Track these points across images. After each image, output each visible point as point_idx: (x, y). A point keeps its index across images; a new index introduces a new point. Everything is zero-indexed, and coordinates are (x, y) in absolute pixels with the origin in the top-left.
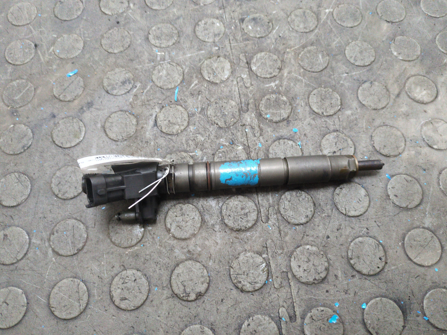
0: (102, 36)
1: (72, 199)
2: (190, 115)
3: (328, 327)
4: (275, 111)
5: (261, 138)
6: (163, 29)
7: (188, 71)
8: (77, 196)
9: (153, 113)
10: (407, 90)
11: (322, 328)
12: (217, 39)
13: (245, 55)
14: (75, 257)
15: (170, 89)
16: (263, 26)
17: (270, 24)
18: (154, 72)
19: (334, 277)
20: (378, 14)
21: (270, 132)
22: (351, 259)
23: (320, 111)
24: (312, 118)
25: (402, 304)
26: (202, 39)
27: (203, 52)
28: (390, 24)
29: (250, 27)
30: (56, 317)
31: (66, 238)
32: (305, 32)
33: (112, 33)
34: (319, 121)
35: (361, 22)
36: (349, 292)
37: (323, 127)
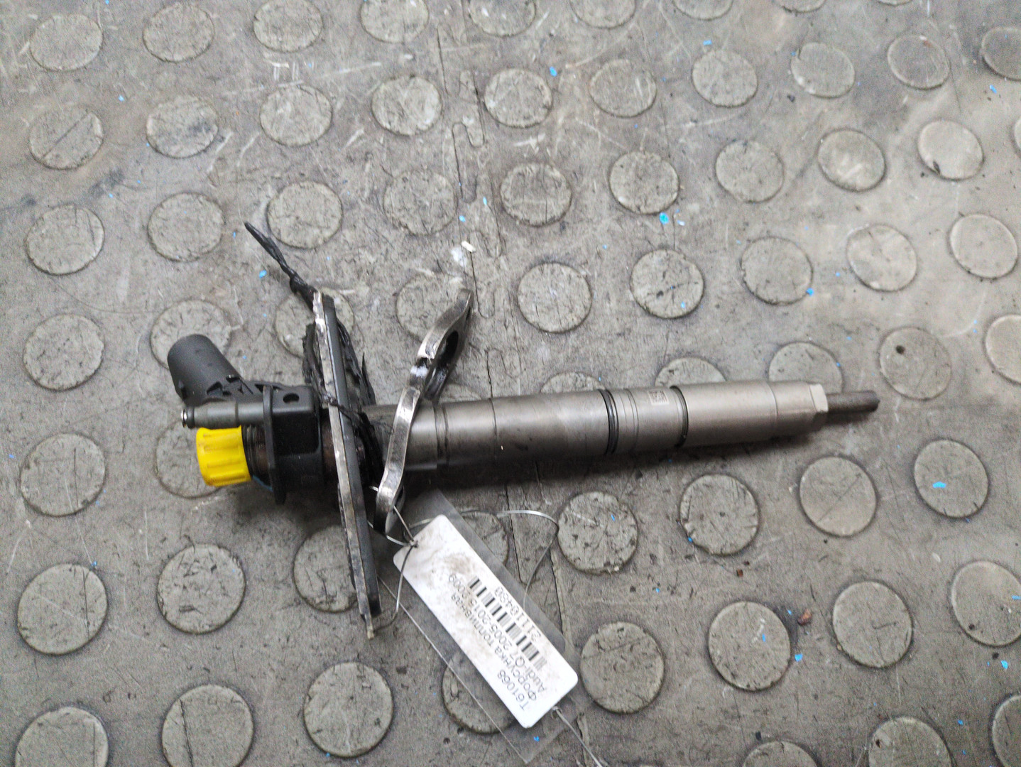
0: (147, 23)
1: (72, 388)
2: (345, 206)
3: (632, 663)
4: (534, 202)
5: (502, 260)
6: (287, 9)
7: (342, 108)
8: (84, 382)
9: (261, 200)
10: (821, 161)
11: (618, 665)
12: (410, 37)
13: (473, 75)
14: (78, 519)
15: (300, 146)
16: (514, 10)
17: (531, 6)
18: (264, 106)
19: (649, 558)
21: (522, 248)
22: (686, 520)
23: (632, 203)
24: (615, 217)
25: (788, 615)
26: (377, 36)
27: (378, 64)
28: (792, 16)
29: (485, 13)
30: (32, 648)
31: (58, 475)
32: (606, 27)
33: (170, 16)
34: (629, 225)
35: (729, 10)
36: (679, 589)
37: (639, 239)
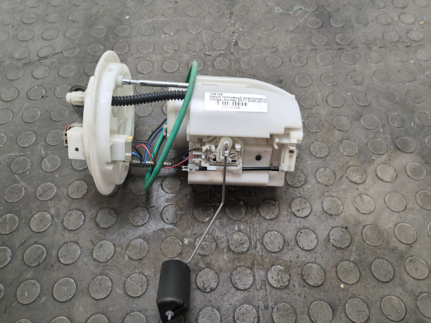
20: (333, 125)
